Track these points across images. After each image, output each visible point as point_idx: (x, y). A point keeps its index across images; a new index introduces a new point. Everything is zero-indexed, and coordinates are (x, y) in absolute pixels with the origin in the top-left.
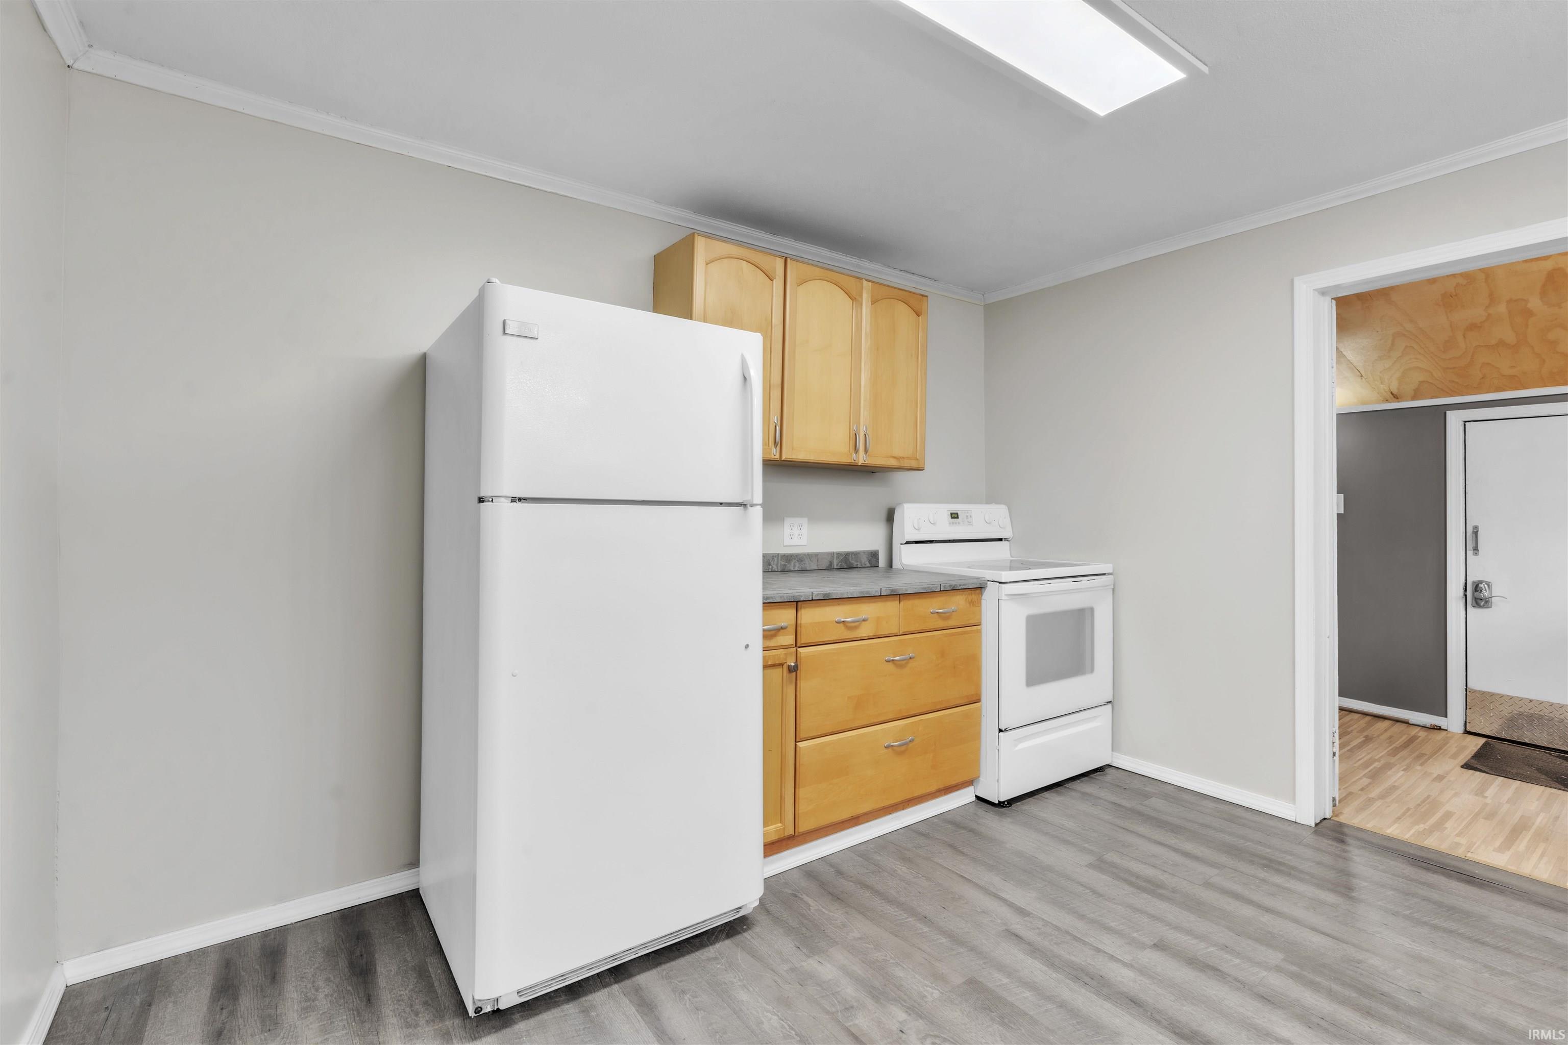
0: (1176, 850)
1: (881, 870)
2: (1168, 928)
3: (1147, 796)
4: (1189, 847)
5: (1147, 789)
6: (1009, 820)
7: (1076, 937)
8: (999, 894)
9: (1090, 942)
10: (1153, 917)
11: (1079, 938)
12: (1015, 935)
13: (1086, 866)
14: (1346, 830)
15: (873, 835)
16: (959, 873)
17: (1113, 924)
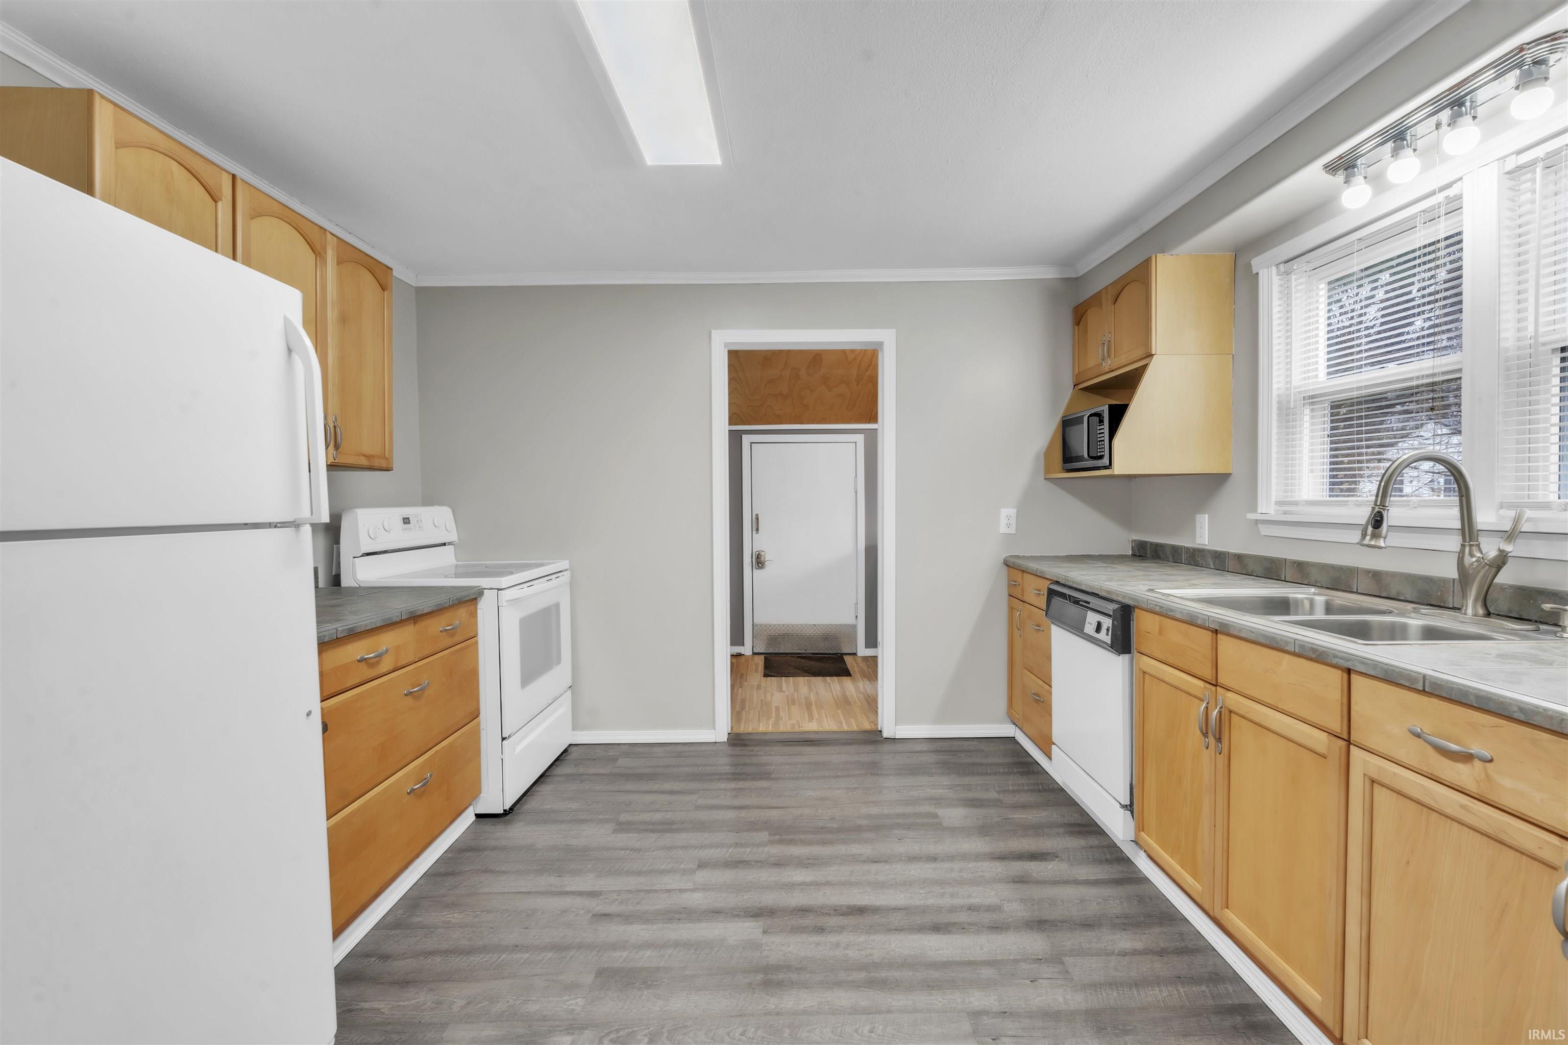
0: (663, 792)
1: (432, 930)
2: (697, 850)
3: (614, 760)
4: (667, 786)
5: (610, 754)
6: (521, 824)
7: (647, 890)
8: (564, 890)
9: (659, 889)
10: (684, 847)
11: (649, 890)
12: (603, 915)
13: (612, 833)
14: (742, 737)
15: (395, 900)
16: (514, 891)
17: (663, 867)
